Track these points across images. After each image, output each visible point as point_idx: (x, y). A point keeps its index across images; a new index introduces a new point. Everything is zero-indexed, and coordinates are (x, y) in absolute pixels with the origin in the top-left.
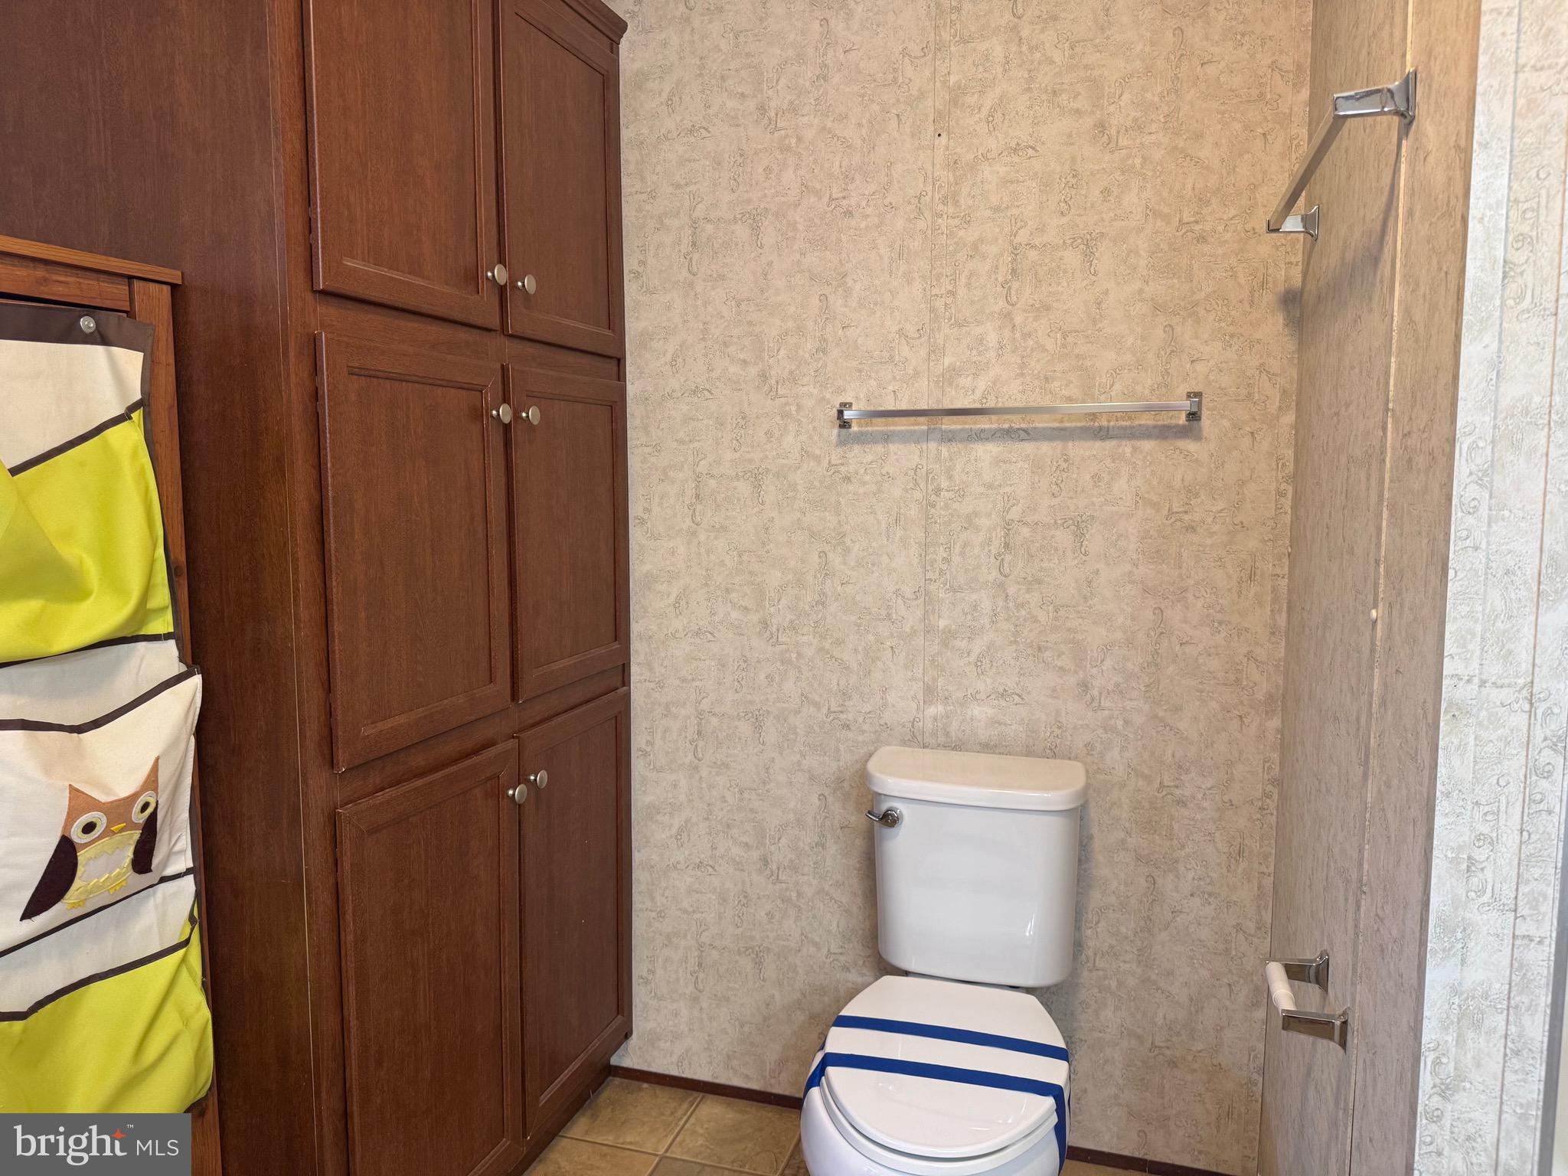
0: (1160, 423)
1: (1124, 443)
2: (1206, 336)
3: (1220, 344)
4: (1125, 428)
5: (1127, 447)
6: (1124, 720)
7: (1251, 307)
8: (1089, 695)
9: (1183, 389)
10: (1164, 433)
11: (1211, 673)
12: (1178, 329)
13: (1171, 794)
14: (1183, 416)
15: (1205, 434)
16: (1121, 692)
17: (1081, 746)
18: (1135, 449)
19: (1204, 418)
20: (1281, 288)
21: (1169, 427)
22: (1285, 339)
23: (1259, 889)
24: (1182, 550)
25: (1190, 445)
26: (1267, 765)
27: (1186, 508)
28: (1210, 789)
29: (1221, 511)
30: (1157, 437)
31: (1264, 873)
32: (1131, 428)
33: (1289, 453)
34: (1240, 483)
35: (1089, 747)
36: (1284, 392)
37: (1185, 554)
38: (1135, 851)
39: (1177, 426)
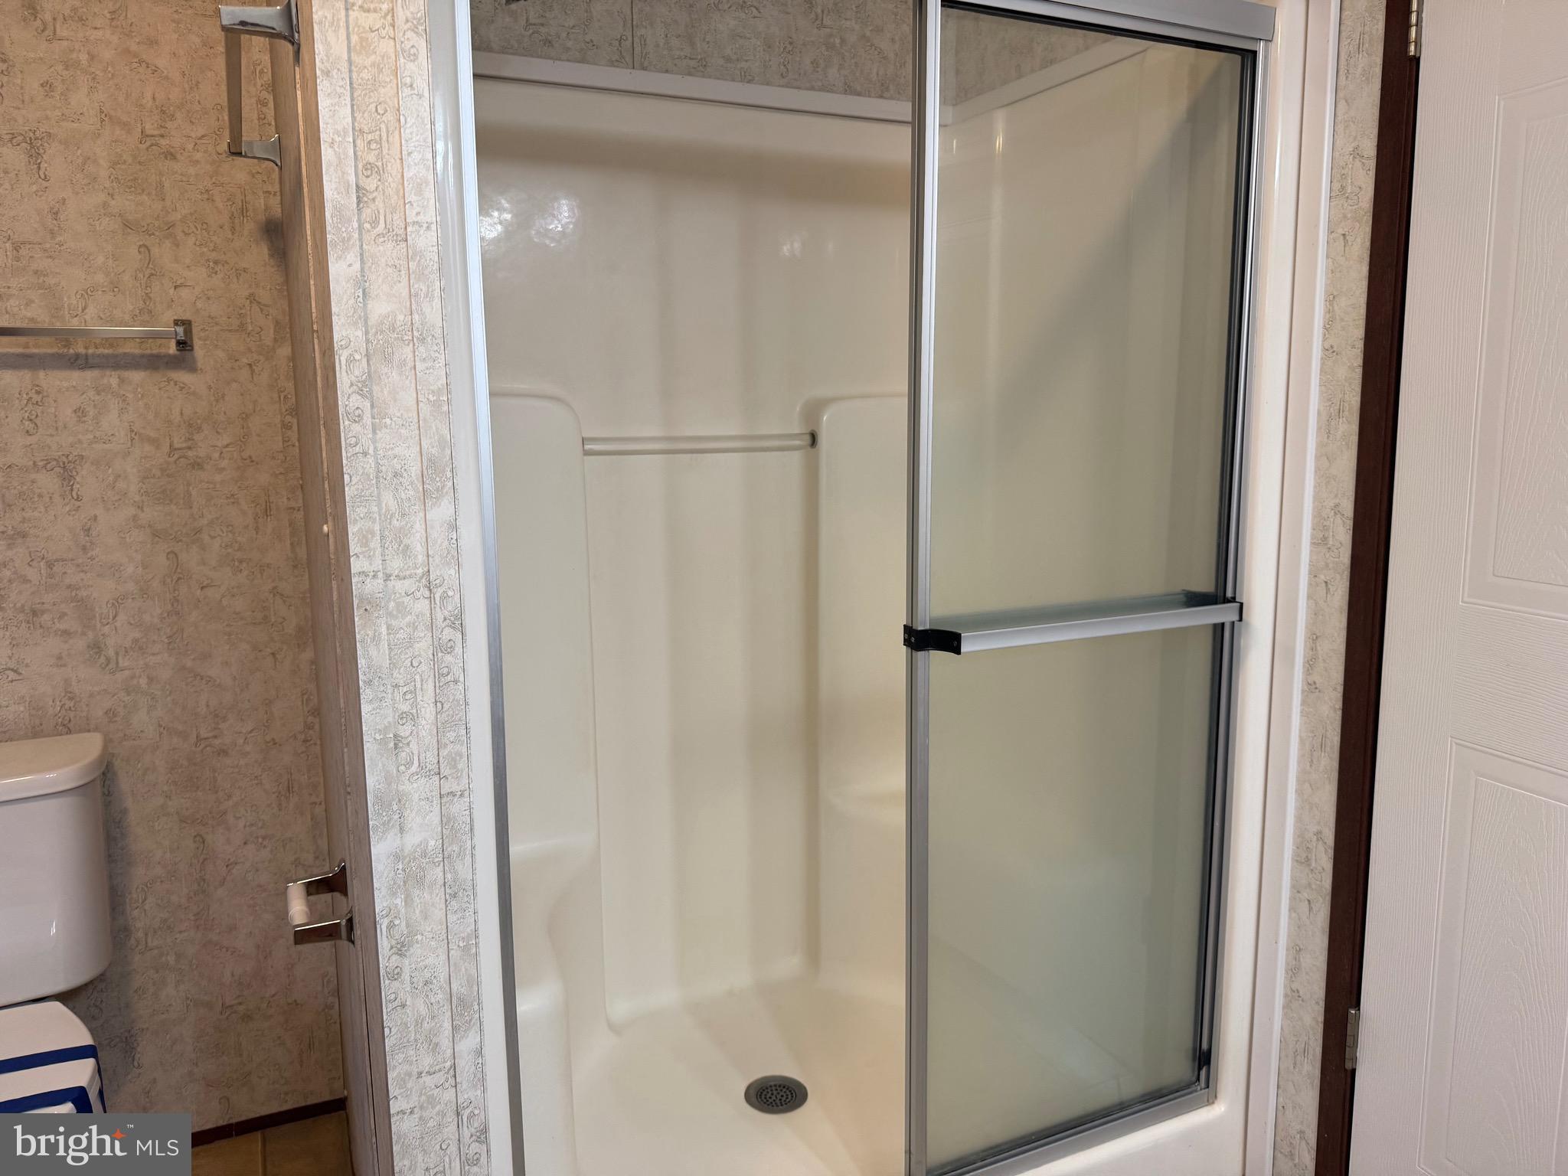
0: (148, 352)
1: (108, 373)
2: (188, 261)
3: (204, 270)
4: (106, 357)
5: (112, 379)
6: (148, 677)
7: (233, 234)
8: (102, 657)
9: (169, 316)
10: (153, 363)
11: (237, 614)
12: (155, 251)
13: (210, 745)
14: (173, 344)
15: (200, 365)
16: (141, 648)
17: (100, 713)
18: (122, 381)
19: (196, 348)
20: (262, 217)
21: (158, 357)
22: (273, 270)
23: (312, 819)
24: (191, 488)
25: (183, 376)
26: (305, 697)
27: (189, 443)
28: (251, 732)
29: (227, 446)
30: (146, 368)
31: (315, 803)
32: (115, 356)
33: (290, 386)
34: (244, 416)
35: (111, 714)
36: (277, 323)
37: (194, 493)
38: (177, 813)
39: (169, 355)
